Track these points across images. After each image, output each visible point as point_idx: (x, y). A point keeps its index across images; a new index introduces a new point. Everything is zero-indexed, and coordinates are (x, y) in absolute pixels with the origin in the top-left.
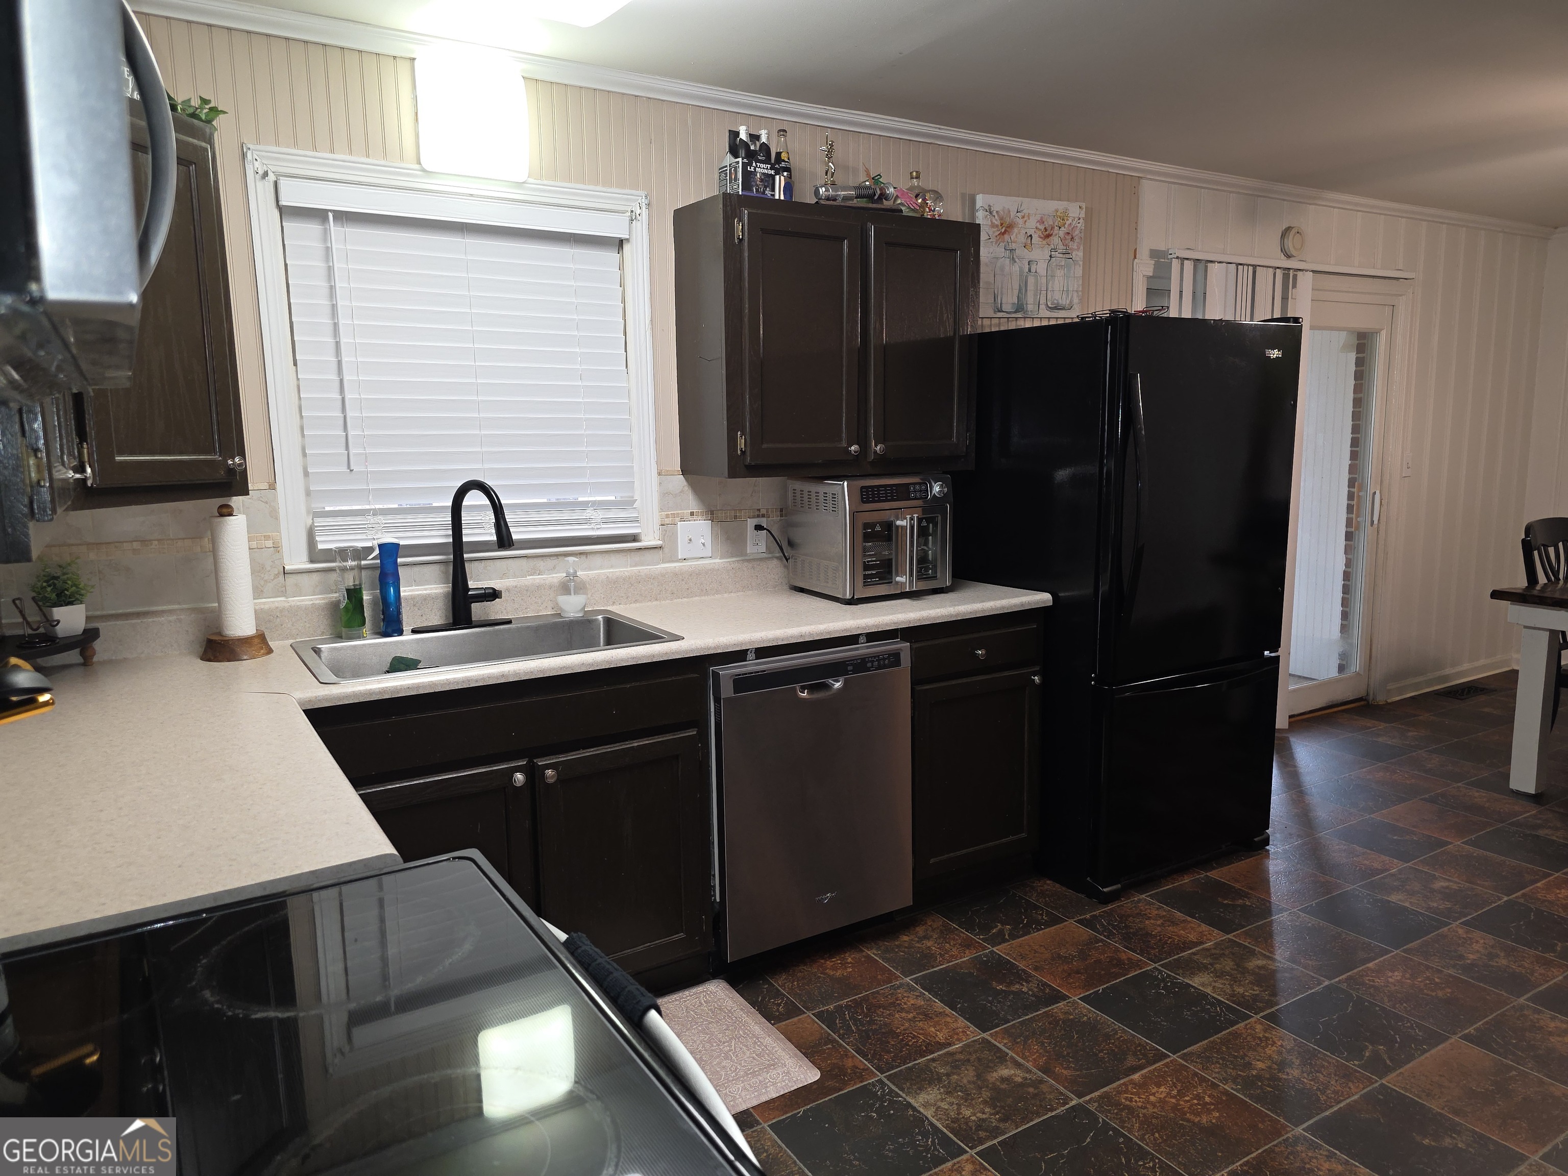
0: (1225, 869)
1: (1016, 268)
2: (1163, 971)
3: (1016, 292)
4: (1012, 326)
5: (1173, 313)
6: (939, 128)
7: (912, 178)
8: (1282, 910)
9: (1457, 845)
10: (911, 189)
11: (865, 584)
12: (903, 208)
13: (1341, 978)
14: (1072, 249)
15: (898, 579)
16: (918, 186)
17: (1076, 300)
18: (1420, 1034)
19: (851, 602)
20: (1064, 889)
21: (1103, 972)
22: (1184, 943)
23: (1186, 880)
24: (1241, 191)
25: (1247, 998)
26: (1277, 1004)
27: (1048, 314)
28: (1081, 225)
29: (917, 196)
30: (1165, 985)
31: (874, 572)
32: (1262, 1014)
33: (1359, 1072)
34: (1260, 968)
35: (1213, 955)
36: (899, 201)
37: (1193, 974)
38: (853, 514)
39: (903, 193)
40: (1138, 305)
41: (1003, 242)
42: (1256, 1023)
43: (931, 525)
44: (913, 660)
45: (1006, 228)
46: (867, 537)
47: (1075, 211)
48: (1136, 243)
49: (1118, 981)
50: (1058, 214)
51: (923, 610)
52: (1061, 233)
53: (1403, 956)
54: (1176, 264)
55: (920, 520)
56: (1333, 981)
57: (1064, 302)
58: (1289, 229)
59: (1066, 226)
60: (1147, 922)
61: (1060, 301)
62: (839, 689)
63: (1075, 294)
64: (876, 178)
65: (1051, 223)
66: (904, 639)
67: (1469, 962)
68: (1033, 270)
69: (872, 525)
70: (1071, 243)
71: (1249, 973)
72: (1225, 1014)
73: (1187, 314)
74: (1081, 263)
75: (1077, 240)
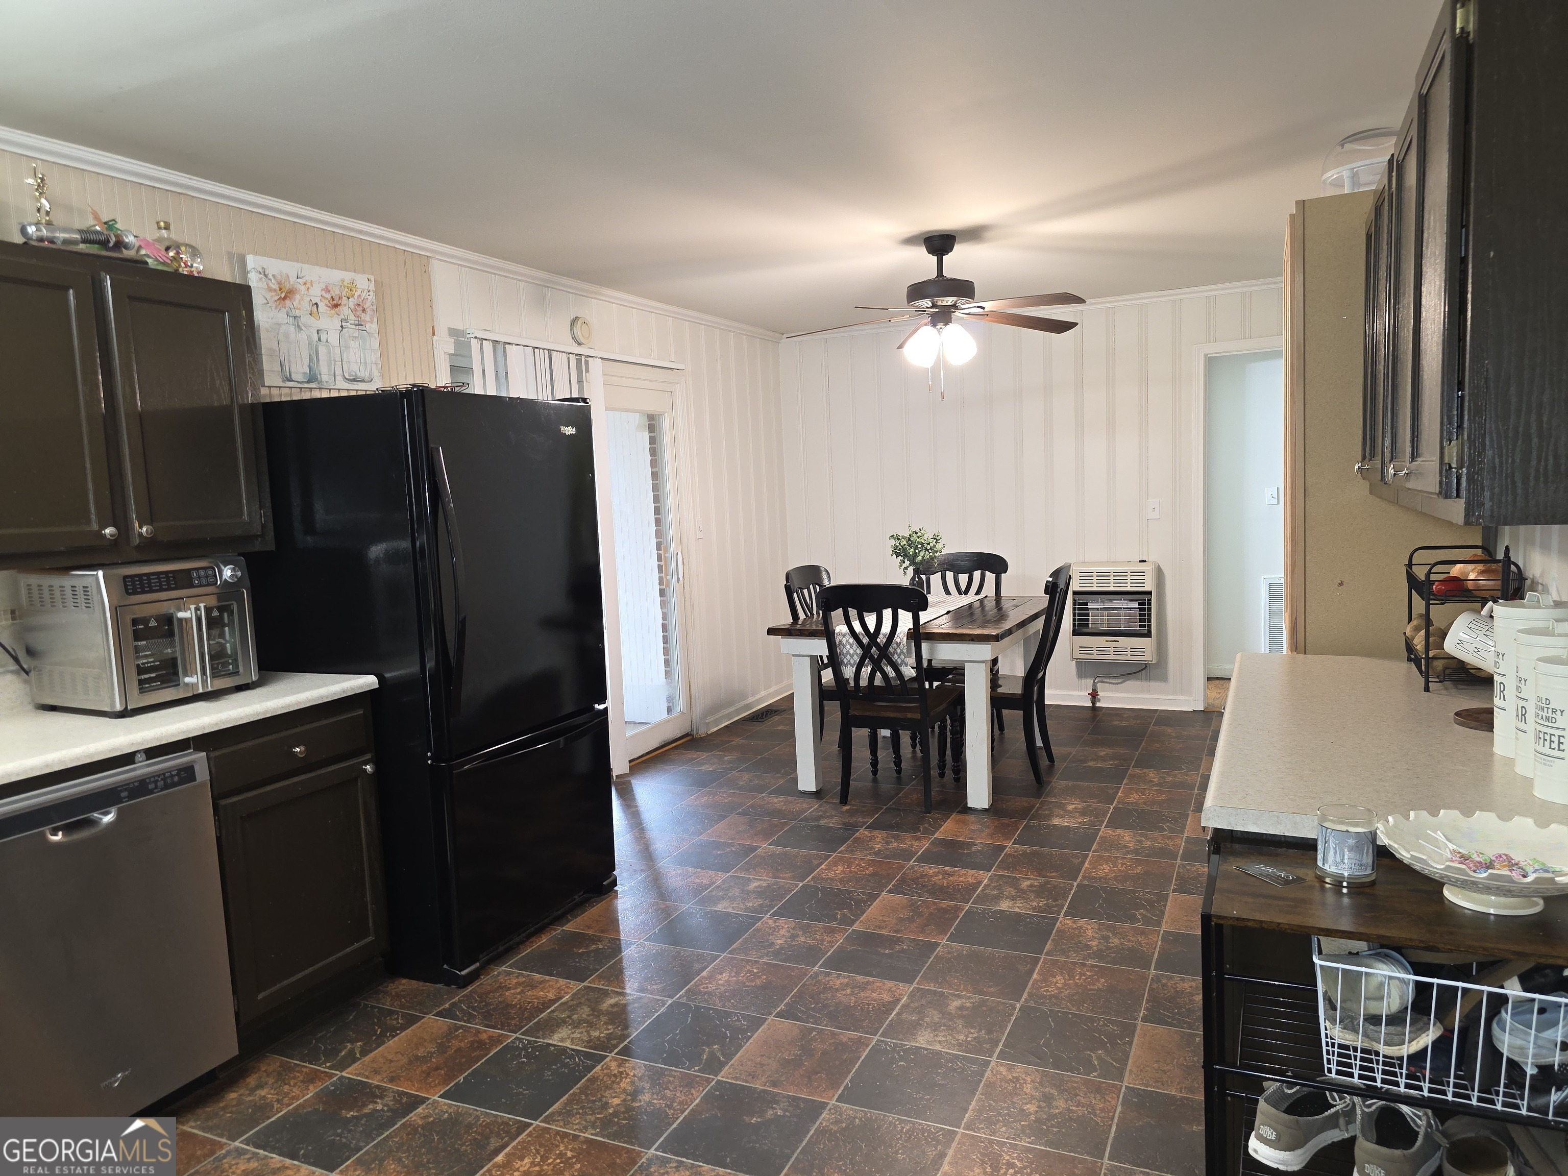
0: (579, 919)
1: (303, 336)
2: (523, 1039)
3: (306, 362)
4: (306, 396)
5: (478, 390)
6: (190, 179)
7: (159, 228)
8: (631, 944)
9: (765, 847)
10: (160, 240)
11: (142, 691)
12: (149, 261)
13: (681, 993)
14: (366, 322)
15: (187, 680)
16: (169, 239)
17: (376, 373)
18: (745, 1023)
19: (123, 714)
20: (421, 983)
21: (464, 1060)
22: (543, 1004)
23: (544, 939)
24: (529, 280)
25: (602, 1039)
26: (628, 1036)
27: (347, 386)
28: (372, 297)
29: (168, 249)
30: (527, 1053)
31: (153, 675)
32: (616, 1051)
33: (699, 1076)
34: (612, 1006)
35: (571, 1006)
36: (143, 252)
37: (553, 1032)
38: (115, 610)
39: (148, 244)
40: (441, 379)
41: (285, 308)
42: (611, 1061)
43: (226, 615)
44: (213, 770)
45: (286, 294)
46: (137, 636)
47: (363, 283)
48: (433, 320)
49: (479, 1064)
50: (345, 284)
51: (221, 712)
52: (352, 302)
53: (730, 957)
54: (475, 344)
55: (208, 610)
56: (674, 999)
57: (362, 374)
58: (576, 319)
59: (356, 297)
60: (507, 994)
61: (358, 374)
62: (111, 824)
63: (374, 366)
64: (110, 223)
65: (338, 292)
66: (198, 749)
67: (778, 947)
68: (323, 338)
69: (145, 621)
70: (363, 315)
71: (603, 1014)
72: (583, 1062)
73: (492, 391)
74: (377, 336)
75: (369, 312)
